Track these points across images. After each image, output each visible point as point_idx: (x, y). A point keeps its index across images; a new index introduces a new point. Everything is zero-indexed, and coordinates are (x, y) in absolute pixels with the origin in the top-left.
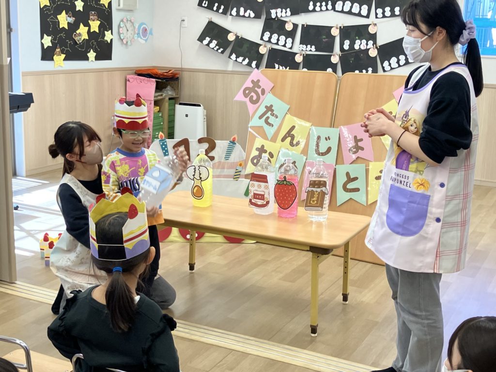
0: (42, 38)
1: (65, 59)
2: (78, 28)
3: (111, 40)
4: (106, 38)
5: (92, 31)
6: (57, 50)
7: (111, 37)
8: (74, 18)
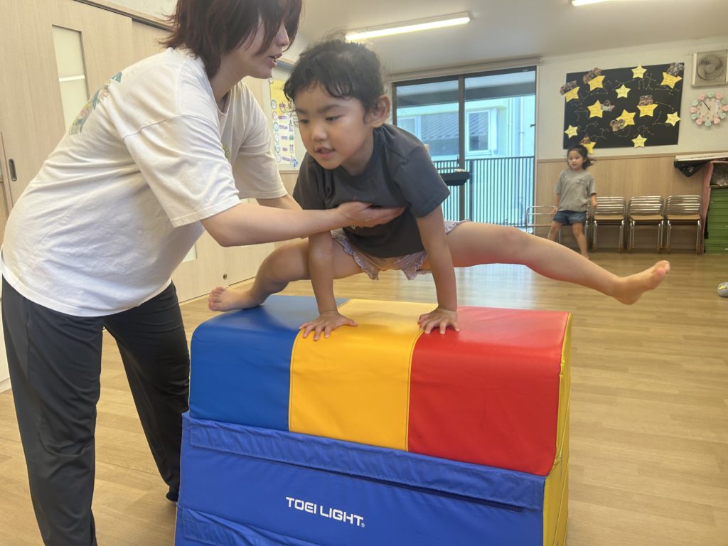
0: (566, 128)
1: (595, 147)
2: (620, 114)
3: (678, 123)
4: (667, 122)
5: (641, 116)
6: (585, 139)
7: (678, 119)
8: (613, 106)
